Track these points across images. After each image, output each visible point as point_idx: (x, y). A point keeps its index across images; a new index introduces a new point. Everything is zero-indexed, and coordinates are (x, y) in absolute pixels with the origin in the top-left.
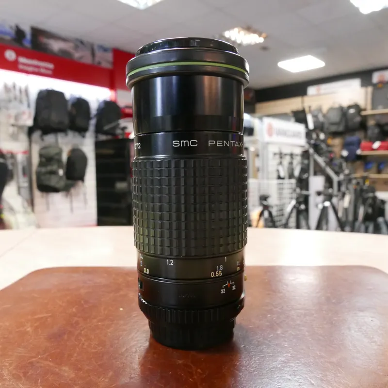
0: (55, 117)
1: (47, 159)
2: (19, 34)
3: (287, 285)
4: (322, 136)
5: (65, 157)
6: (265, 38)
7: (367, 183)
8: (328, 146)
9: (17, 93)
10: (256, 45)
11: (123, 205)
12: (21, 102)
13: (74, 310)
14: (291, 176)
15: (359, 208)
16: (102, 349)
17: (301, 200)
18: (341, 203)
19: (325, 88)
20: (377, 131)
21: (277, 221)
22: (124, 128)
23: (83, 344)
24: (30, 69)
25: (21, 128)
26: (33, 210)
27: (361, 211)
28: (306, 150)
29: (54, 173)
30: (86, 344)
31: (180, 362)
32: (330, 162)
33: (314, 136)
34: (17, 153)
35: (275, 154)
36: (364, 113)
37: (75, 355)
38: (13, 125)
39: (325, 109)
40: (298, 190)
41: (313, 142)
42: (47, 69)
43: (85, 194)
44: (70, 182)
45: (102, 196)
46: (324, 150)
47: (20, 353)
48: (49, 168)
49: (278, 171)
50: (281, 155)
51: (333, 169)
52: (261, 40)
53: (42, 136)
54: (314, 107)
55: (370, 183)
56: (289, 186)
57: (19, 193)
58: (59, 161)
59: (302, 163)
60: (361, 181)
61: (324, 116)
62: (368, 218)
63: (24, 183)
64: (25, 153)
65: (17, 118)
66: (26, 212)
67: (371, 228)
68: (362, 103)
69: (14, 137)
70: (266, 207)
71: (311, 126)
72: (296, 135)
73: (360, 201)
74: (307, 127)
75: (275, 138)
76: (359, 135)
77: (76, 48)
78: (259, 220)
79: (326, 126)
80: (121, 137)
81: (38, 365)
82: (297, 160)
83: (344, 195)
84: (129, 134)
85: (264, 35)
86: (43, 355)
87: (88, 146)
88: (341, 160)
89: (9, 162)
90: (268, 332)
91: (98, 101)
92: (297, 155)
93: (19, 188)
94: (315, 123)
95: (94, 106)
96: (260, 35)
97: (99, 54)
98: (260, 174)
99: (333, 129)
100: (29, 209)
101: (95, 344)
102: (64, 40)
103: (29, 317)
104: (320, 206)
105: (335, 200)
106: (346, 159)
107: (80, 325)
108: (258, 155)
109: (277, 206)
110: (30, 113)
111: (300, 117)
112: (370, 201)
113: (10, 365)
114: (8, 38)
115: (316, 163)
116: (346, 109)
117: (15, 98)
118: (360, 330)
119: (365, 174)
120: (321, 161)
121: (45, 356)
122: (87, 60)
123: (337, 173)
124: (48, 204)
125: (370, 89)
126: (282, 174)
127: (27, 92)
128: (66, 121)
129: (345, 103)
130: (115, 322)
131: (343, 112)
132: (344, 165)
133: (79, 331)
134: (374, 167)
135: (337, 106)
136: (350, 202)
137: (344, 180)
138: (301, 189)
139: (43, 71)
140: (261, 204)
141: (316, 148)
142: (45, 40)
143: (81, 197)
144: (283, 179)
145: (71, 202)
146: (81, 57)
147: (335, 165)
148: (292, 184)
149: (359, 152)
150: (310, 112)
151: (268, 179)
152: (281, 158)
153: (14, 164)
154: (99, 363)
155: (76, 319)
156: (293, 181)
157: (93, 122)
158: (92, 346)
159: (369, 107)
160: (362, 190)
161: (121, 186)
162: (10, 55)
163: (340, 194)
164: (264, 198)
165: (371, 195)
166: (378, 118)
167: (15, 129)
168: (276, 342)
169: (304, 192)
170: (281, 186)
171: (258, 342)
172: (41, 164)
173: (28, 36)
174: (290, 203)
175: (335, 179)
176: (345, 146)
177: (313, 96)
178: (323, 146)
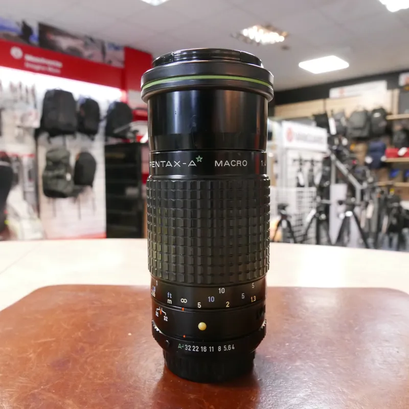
0: (63, 119)
1: (54, 163)
2: (26, 30)
3: (307, 309)
4: (345, 142)
5: (72, 161)
6: (286, 37)
7: (392, 192)
8: (351, 152)
9: (24, 92)
10: (276, 44)
11: (133, 213)
12: (27, 102)
13: (80, 334)
14: (311, 184)
15: (383, 218)
16: (108, 380)
17: (322, 209)
18: (364, 212)
19: (349, 90)
20: (403, 136)
21: (296, 231)
22: (136, 132)
23: (89, 374)
24: (38, 68)
25: (27, 129)
26: (39, 216)
27: (385, 222)
28: (328, 156)
29: (61, 177)
30: (92, 373)
31: (192, 396)
32: (353, 170)
33: (336, 141)
34: (22, 157)
35: (295, 160)
36: (389, 118)
37: (80, 386)
38: (19, 127)
39: (348, 113)
40: (319, 199)
41: (335, 147)
42: (55, 67)
43: (93, 200)
44: (78, 187)
45: (111, 204)
46: (347, 157)
47: (22, 383)
48: (56, 172)
49: (297, 178)
50: (301, 162)
51: (356, 177)
52: (281, 39)
53: (48, 139)
54: (336, 111)
55: (395, 192)
56: (309, 195)
57: (25, 198)
58: (67, 165)
59: (323, 170)
60: (385, 190)
61: (347, 120)
62: (392, 229)
63: (30, 187)
64: (31, 156)
65: (23, 119)
66: (31, 219)
67: (395, 240)
68: (387, 107)
69: (20, 139)
70: (284, 217)
71: (333, 131)
72: (317, 140)
73: (384, 211)
74: (329, 131)
75: (295, 144)
76: (384, 141)
77: (86, 45)
78: (276, 230)
79: (349, 131)
80: (132, 141)
81: (40, 397)
82: (318, 167)
83: (367, 204)
84: (141, 137)
85: (285, 33)
86: (45, 385)
87: (97, 150)
88: (365, 168)
89: (14, 166)
90: (286, 363)
91: (108, 101)
92: (317, 162)
93: (25, 193)
94: (337, 128)
95: (104, 108)
96: (280, 34)
97: (110, 52)
98: (278, 181)
99: (357, 134)
100: (35, 216)
101: (102, 374)
102: (74, 37)
103: (32, 342)
104: (342, 216)
105: (357, 210)
106: (370, 166)
107: (86, 352)
108: (276, 162)
109: (296, 215)
110: (37, 114)
111: (321, 121)
112: (394, 211)
113: (11, 396)
114: (14, 34)
115: (338, 170)
116: (370, 113)
117: (21, 98)
118: (385, 363)
119: (390, 183)
120: (343, 168)
121: (48, 387)
122: (97, 58)
123: (361, 181)
124: (54, 210)
125: (396, 92)
126: (302, 182)
127: (33, 91)
128: (75, 122)
129: (370, 107)
130: (123, 349)
131: (368, 116)
132: (368, 172)
133: (84, 359)
134: (399, 174)
135: (361, 109)
136: (373, 213)
137: (368, 188)
138: (322, 198)
139: (50, 69)
140: (280, 213)
141: (339, 154)
142: (53, 37)
143: (90, 203)
144: (303, 186)
145: (79, 208)
146: (91, 56)
147: (359, 172)
148: (312, 192)
149: (384, 159)
150: (333, 115)
151: (287, 186)
152: (301, 164)
153: (20, 168)
154: (105, 396)
155: (81, 344)
156: (314, 189)
157: (103, 124)
158: (98, 376)
159: (395, 111)
160: (386, 200)
161: (131, 192)
162: (16, 52)
163: (363, 204)
164: (282, 207)
165: (396, 204)
166: (404, 122)
167: (21, 131)
168: (296, 376)
169: (325, 201)
170: (301, 195)
171: (276, 375)
172: (48, 168)
173: (36, 32)
174: (309, 212)
175: (358, 187)
176: (369, 152)
177: (336, 98)
178: (346, 152)
